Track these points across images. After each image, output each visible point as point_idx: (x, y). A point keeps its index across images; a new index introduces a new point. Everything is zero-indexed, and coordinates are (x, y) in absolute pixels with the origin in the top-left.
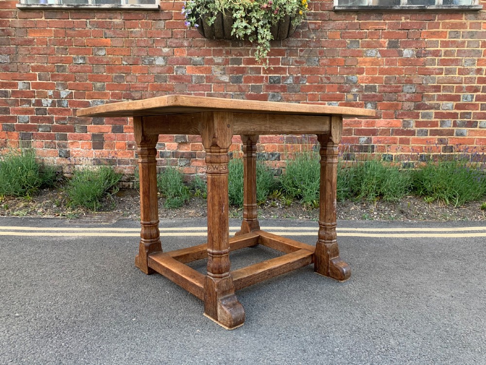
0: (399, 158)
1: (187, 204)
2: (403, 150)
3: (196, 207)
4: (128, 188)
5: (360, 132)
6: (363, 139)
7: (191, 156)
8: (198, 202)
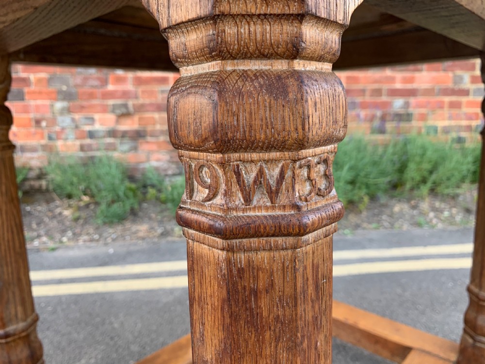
0: (446, 131)
1: (134, 214)
2: (451, 118)
3: (150, 218)
4: (39, 190)
5: (394, 93)
6: (398, 103)
7: (138, 136)
8: (153, 211)
